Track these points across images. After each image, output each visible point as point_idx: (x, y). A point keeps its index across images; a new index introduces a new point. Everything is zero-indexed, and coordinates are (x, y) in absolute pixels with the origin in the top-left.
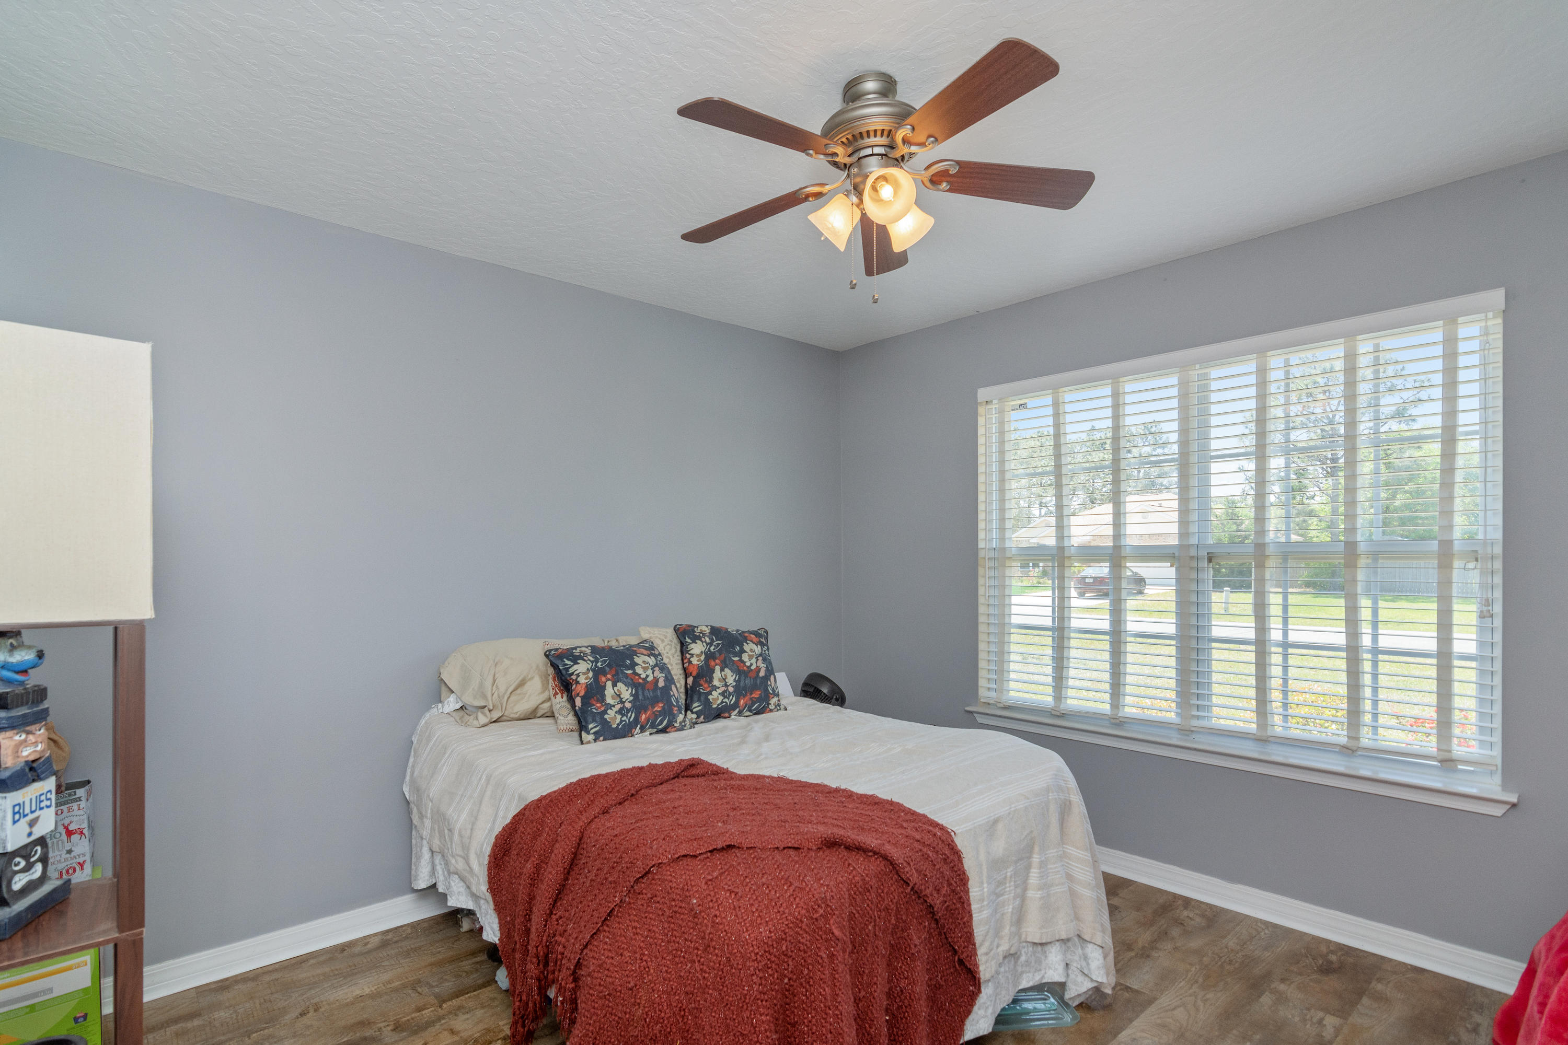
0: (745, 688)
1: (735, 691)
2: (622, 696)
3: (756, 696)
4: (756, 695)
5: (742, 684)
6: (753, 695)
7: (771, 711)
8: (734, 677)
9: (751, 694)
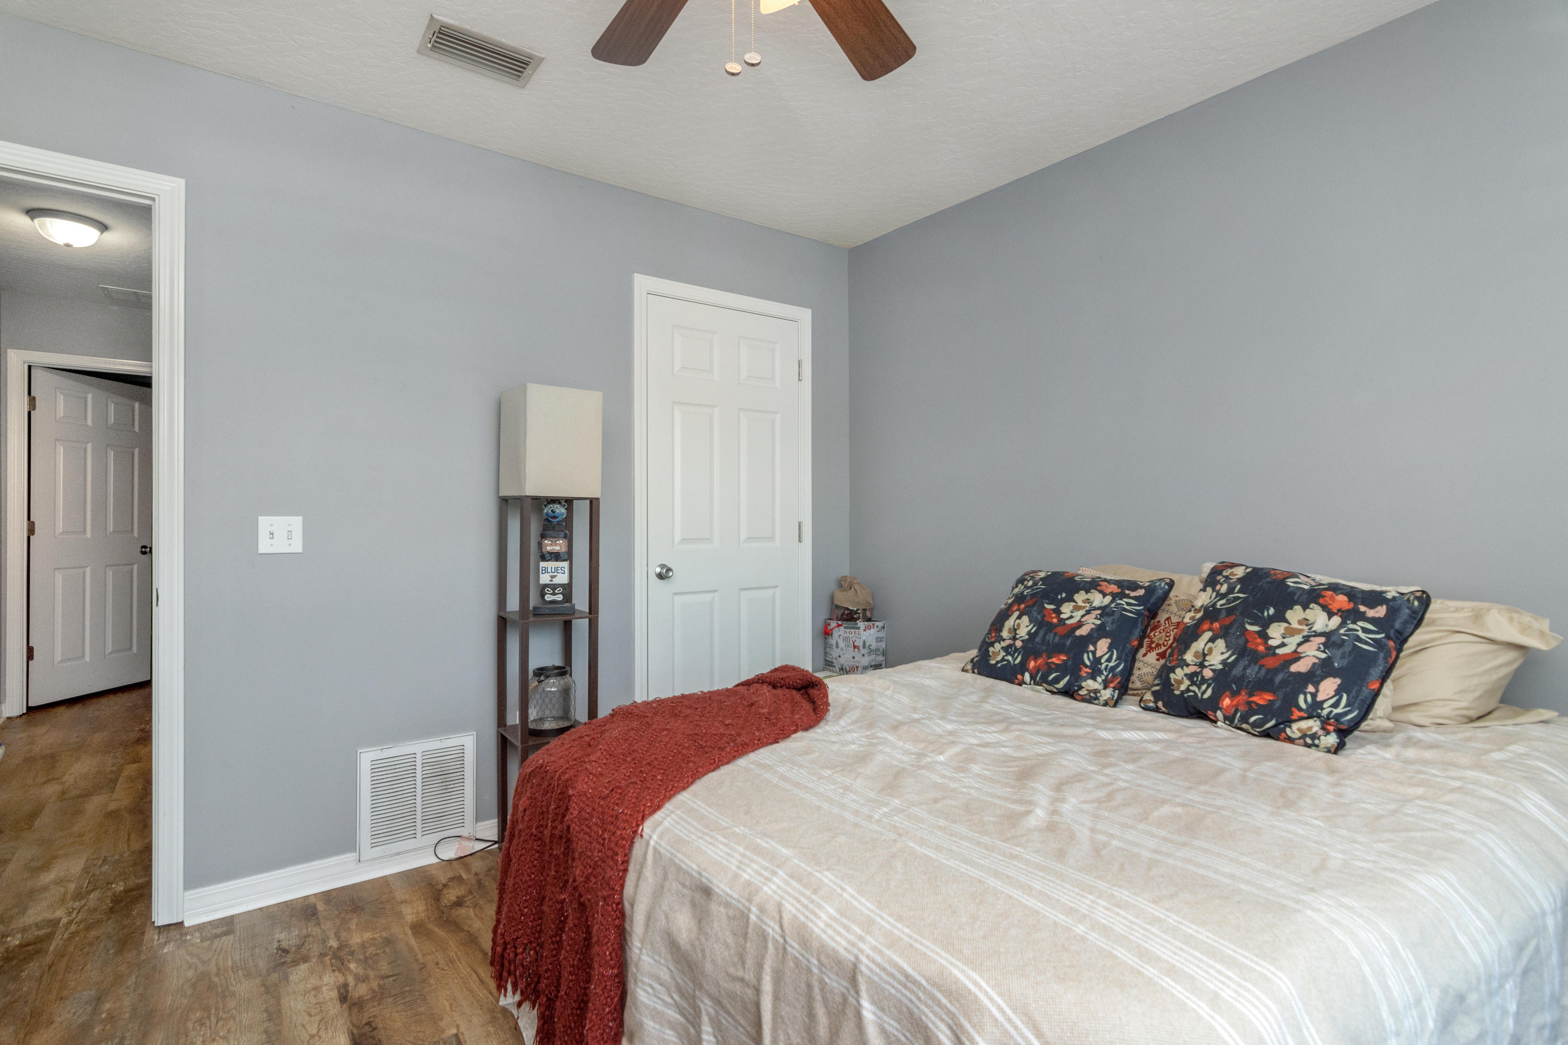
0: (1240, 681)
1: (1213, 679)
2: (1018, 632)
3: (1261, 702)
4: (1262, 699)
5: (1237, 672)
6: (1254, 699)
7: (1290, 740)
8: (1226, 655)
9: (1251, 695)
